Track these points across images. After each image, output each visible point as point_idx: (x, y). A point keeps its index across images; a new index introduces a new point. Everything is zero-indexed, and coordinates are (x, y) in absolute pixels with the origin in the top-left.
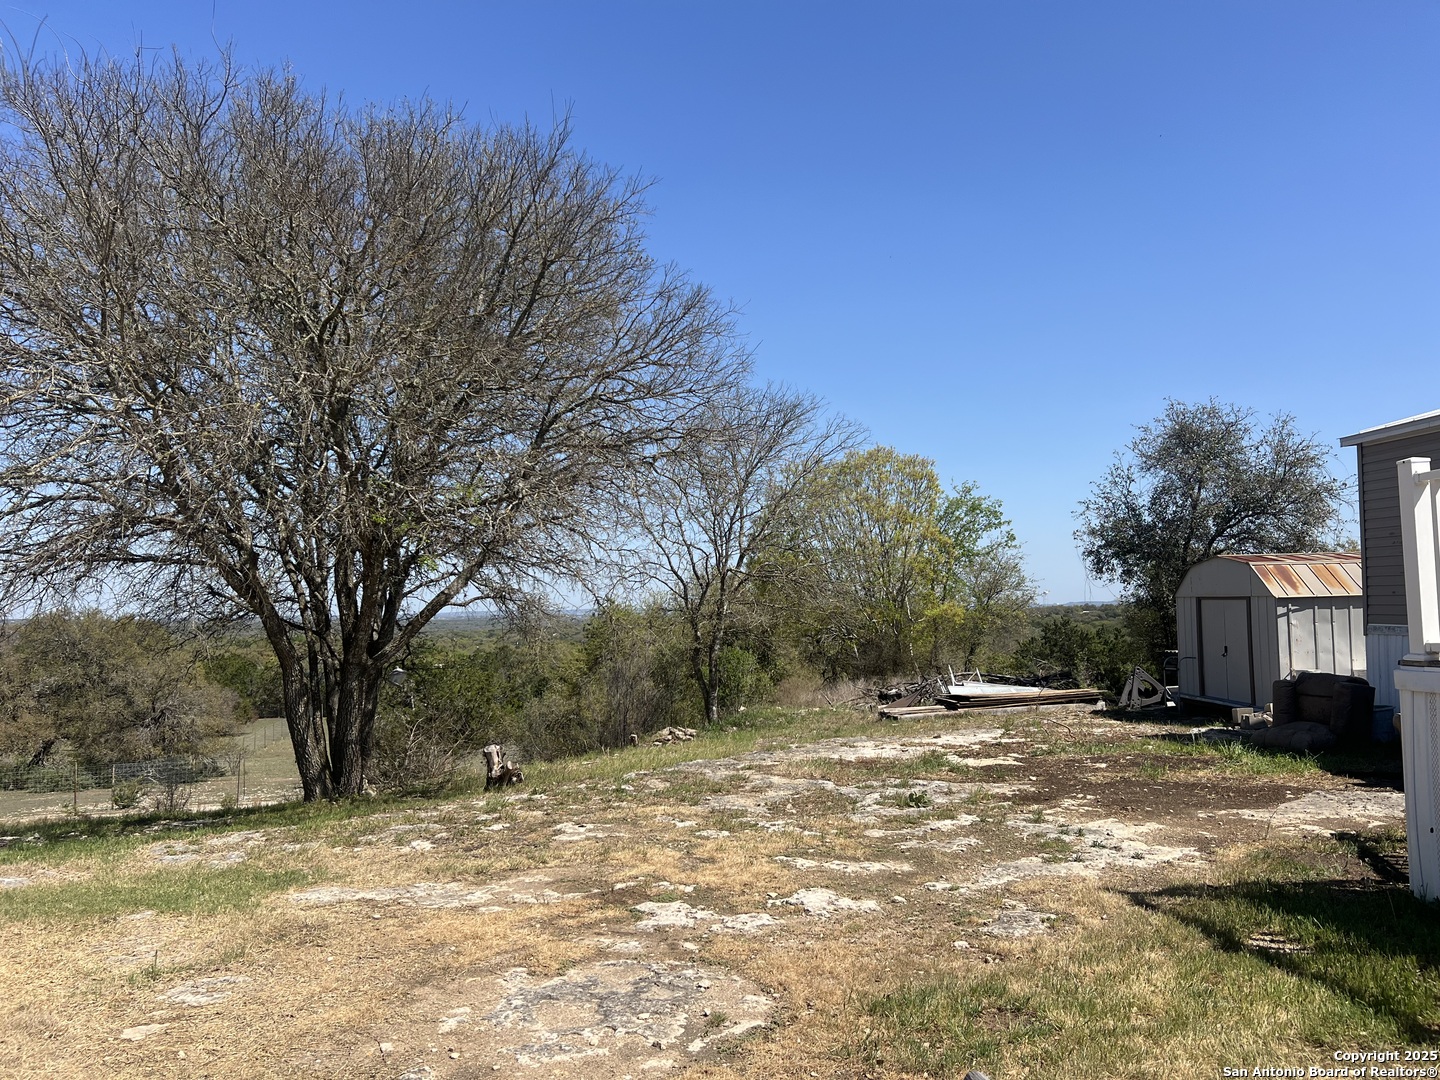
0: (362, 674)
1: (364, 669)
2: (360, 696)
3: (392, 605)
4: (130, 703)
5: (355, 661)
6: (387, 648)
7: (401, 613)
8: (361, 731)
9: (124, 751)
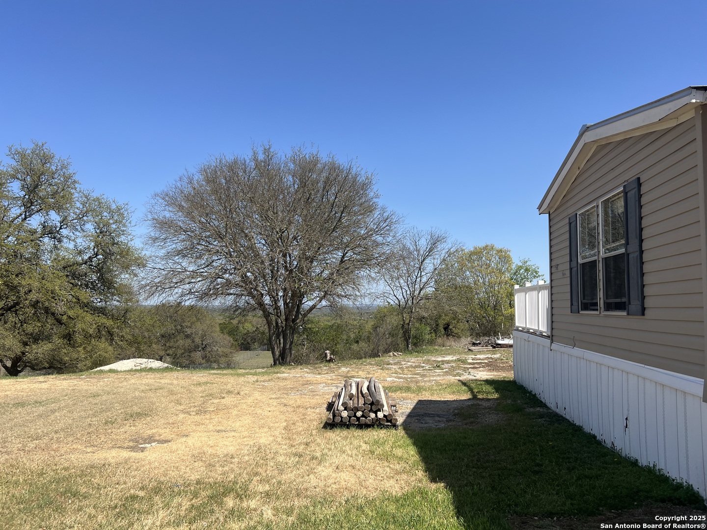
0: (290, 328)
1: (291, 327)
2: (290, 335)
3: (299, 307)
4: (193, 342)
5: (289, 324)
6: (298, 321)
7: (301, 309)
8: (290, 345)
9: (191, 361)
